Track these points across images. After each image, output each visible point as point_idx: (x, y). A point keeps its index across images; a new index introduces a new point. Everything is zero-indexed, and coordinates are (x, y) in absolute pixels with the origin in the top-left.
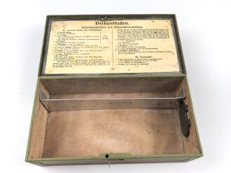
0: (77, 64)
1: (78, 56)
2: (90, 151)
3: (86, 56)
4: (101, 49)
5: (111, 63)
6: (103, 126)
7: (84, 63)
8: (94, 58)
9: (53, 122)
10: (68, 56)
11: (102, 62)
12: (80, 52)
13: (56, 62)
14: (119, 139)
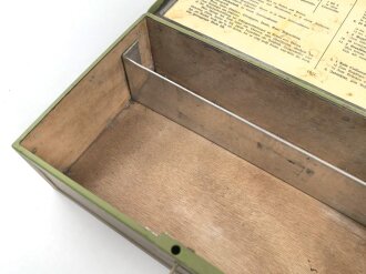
0: (238, 28)
1: (249, 14)
2: (157, 219)
3: (266, 21)
4: (306, 24)
5: (314, 61)
6: (218, 188)
7: (255, 33)
8: (280, 34)
9: (128, 122)
10: (230, 6)
11: (293, 48)
12: (257, 10)
13: (199, 6)
14: (233, 238)
